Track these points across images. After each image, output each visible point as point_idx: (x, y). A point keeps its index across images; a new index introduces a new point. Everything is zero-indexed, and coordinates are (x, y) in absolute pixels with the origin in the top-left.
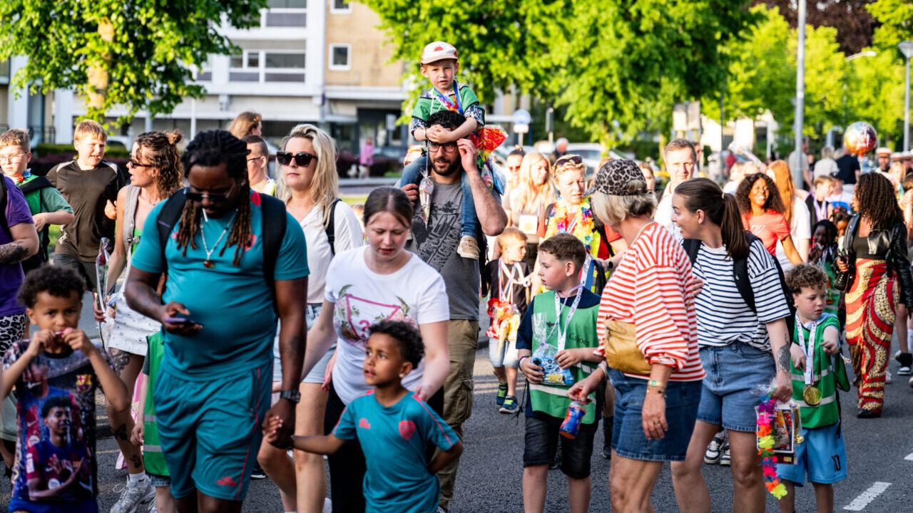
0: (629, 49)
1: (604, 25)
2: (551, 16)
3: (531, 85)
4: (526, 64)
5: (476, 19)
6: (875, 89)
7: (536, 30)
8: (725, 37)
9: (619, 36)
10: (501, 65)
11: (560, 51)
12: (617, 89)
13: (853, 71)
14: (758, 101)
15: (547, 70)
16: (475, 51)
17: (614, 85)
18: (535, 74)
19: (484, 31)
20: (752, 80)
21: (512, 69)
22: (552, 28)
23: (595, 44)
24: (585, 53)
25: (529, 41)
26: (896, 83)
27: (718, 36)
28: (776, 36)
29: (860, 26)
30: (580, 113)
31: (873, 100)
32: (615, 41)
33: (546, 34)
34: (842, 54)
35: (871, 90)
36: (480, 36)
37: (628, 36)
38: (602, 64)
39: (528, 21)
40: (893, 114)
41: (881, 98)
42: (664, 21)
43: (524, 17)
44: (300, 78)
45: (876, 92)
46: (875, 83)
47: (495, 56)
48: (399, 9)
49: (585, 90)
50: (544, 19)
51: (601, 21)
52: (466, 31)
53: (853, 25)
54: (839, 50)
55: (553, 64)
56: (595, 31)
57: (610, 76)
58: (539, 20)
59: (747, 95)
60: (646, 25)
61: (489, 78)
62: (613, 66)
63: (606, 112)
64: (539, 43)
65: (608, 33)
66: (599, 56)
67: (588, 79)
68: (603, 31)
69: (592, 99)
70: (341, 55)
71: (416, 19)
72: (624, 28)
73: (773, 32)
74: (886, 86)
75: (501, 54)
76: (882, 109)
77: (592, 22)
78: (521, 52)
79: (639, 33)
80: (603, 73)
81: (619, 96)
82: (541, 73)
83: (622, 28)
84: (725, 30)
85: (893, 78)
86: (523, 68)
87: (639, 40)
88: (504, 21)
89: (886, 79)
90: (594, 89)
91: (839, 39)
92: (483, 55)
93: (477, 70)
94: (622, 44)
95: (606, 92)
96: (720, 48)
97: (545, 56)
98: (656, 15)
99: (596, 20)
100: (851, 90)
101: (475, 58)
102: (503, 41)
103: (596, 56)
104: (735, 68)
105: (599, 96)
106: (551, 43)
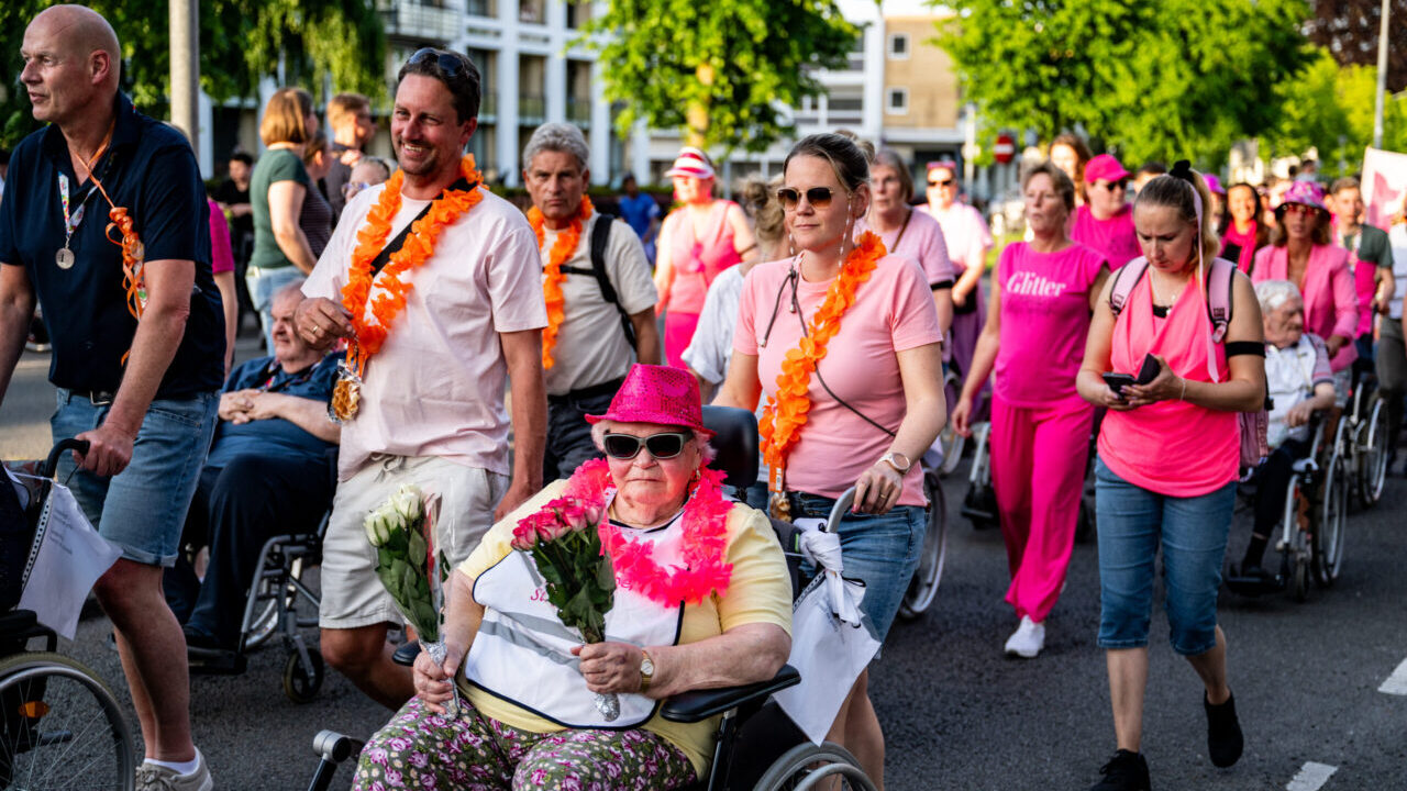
0: (1191, 89)
1: (1165, 66)
2: (1119, 57)
4: (1094, 105)
5: (1046, 60)
7: (1104, 71)
8: (1280, 78)
9: (1180, 76)
10: (1069, 104)
11: (1126, 92)
12: (1177, 129)
13: (1398, 110)
14: (1306, 140)
15: (1115, 111)
16: (1045, 92)
17: (1175, 124)
19: (1054, 72)
20: (1303, 120)
21: (1080, 109)
22: (1120, 68)
23: (1156, 85)
24: (1147, 92)
25: (1097, 83)
27: (1273, 75)
28: (1326, 76)
32: (1177, 82)
33: (1114, 74)
34: (1389, 93)
36: (1051, 78)
37: (1189, 76)
38: (1164, 104)
39: (1097, 62)
42: (1225, 61)
43: (1093, 59)
44: (858, 121)
47: (1064, 96)
48: (972, 52)
49: (1146, 129)
50: (1115, 61)
51: (1162, 62)
52: (1036, 73)
54: (1388, 89)
55: (1119, 105)
56: (1156, 71)
57: (1171, 115)
58: (1107, 61)
59: (1295, 135)
60: (1206, 65)
62: (1174, 106)
64: (1106, 84)
65: (1169, 74)
66: (1159, 96)
67: (1149, 119)
68: (1164, 71)
69: (1151, 138)
70: (898, 99)
71: (988, 61)
72: (1185, 68)
75: (1069, 94)
77: (1153, 62)
78: (1089, 91)
79: (1200, 74)
80: (1164, 113)
81: (1180, 135)
82: (1109, 113)
84: (1281, 69)
86: (1091, 108)
87: (1200, 82)
88: (1073, 62)
90: (1155, 129)
91: (1387, 78)
92: (1052, 95)
94: (1183, 85)
95: (1166, 132)
96: (1275, 88)
97: (1113, 96)
98: (1218, 55)
99: (1158, 61)
102: (1072, 82)
103: (1157, 96)
104: (1289, 107)
105: (1159, 137)
106: (1118, 84)
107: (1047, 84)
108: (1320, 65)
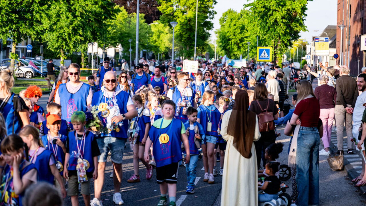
0: (71, 23)
1: (62, 14)
2: (43, 11)
3: (35, 37)
4: (34, 29)
5: (14, 11)
6: (158, 36)
7: (38, 16)
8: (106, 18)
9: (68, 18)
10: (24, 29)
11: (46, 24)
12: (67, 37)
13: (150, 29)
14: (117, 41)
15: (42, 31)
16: (14, 24)
17: (66, 36)
18: (37, 32)
19: (17, 16)
20: (115, 33)
21: (28, 31)
22: (43, 15)
23: (58, 20)
24: (55, 23)
25: (34, 20)
26: (165, 33)
27: (103, 17)
28: (123, 17)
29: (152, 12)
30: (53, 46)
31: (157, 40)
32: (66, 19)
33: (41, 17)
34: (146, 24)
35: (157, 36)
36: (16, 18)
37: (71, 18)
38: (61, 28)
39: (34, 12)
40: (165, 45)
41: (160, 39)
42: (84, 12)
43: (33, 11)
45: (159, 37)
46: (158, 34)
47: (21, 26)
49: (55, 37)
50: (40, 12)
51: (61, 12)
52: (10, 16)
53: (150, 12)
54: (145, 22)
55: (44, 28)
56: (58, 15)
57: (64, 32)
58: (38, 12)
59: (113, 39)
60: (78, 14)
61: (19, 34)
62: (65, 29)
63: (63, 46)
64: (38, 20)
65: (63, 17)
66: (60, 25)
67: (56, 34)
68: (61, 16)
69: (57, 41)
72: (70, 15)
73: (122, 15)
74: (162, 35)
75: (24, 25)
76: (160, 43)
77: (57, 12)
78: (31, 24)
79: (75, 17)
80: (62, 31)
81: (68, 40)
82: (40, 32)
83: (68, 15)
84: (106, 15)
85: (164, 32)
86: (32, 30)
87: (75, 19)
88: (26, 12)
89: (162, 32)
90: (58, 37)
91: (145, 18)
92: (17, 25)
93: (14, 31)
94: (69, 21)
95: (63, 39)
96: (104, 22)
97: (41, 26)
98: (81, 10)
99: (59, 11)
100: (150, 36)
101: (14, 27)
102: (25, 20)
103: (59, 25)
104: (110, 28)
105: (60, 40)
106: (43, 21)
107: (15, 21)
108: (120, 14)
